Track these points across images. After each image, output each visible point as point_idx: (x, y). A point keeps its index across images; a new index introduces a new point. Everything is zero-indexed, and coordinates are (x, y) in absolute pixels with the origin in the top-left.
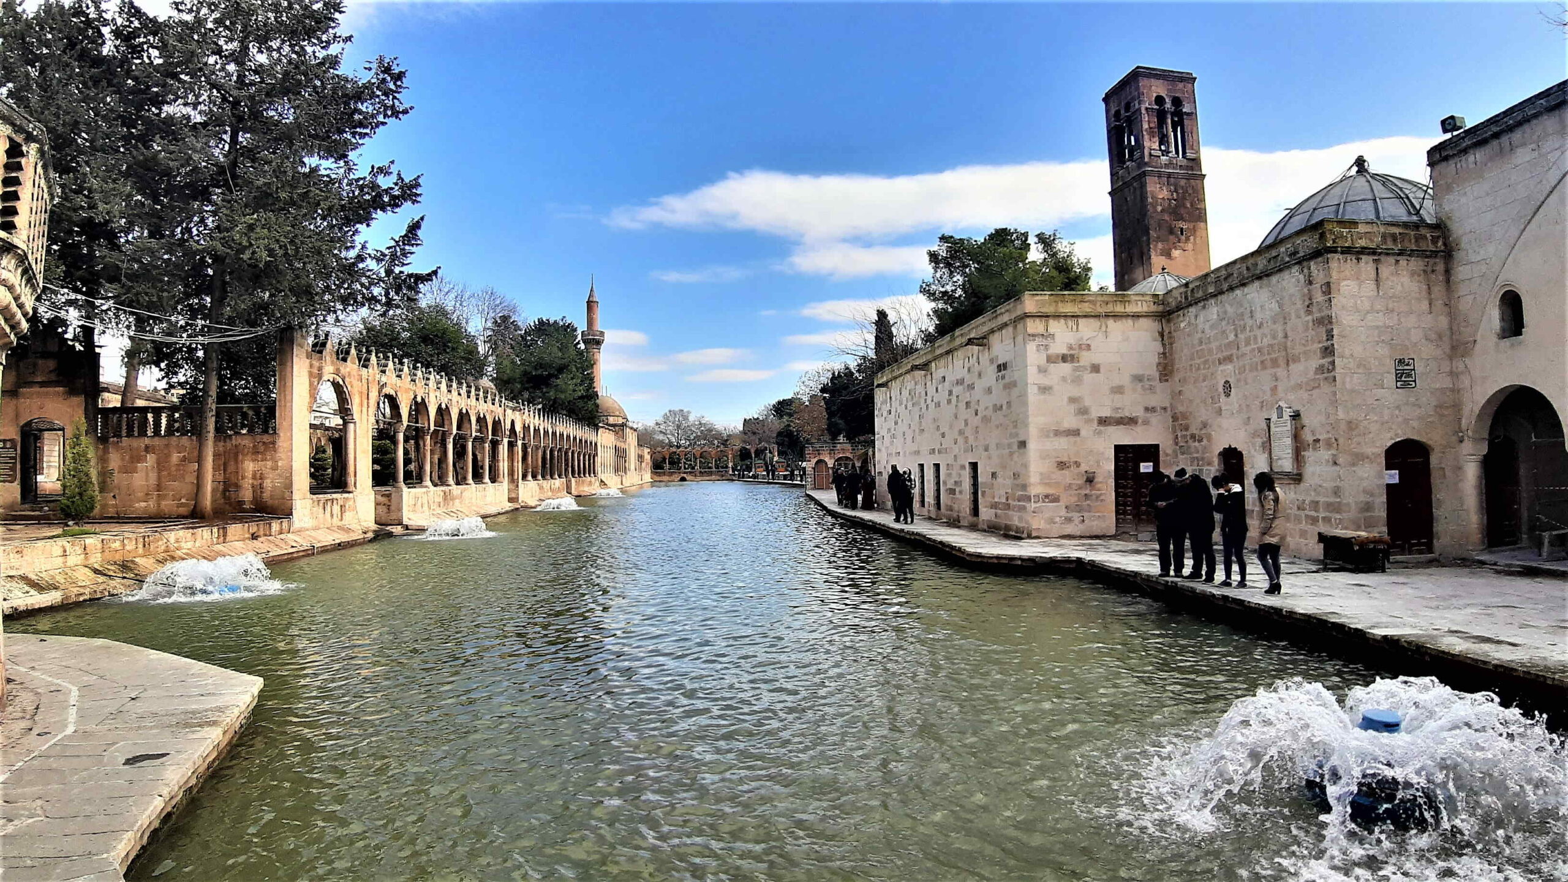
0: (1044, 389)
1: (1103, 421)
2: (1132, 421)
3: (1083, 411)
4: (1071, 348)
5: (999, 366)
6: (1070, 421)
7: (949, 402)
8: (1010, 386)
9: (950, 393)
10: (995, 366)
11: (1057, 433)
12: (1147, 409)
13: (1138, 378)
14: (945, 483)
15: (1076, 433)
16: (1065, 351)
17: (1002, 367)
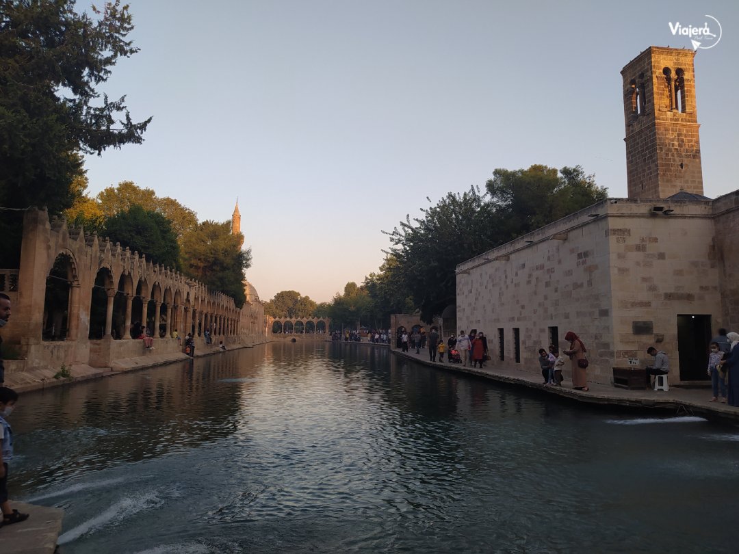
0: (623, 271)
1: (669, 296)
2: (689, 297)
3: (653, 288)
4: (643, 240)
5: (580, 256)
6: (643, 296)
7: (529, 282)
8: (590, 270)
9: (530, 276)
10: (575, 256)
11: (634, 305)
12: (701, 288)
13: (695, 264)
14: (524, 343)
15: (648, 304)
16: (638, 242)
17: (583, 255)
